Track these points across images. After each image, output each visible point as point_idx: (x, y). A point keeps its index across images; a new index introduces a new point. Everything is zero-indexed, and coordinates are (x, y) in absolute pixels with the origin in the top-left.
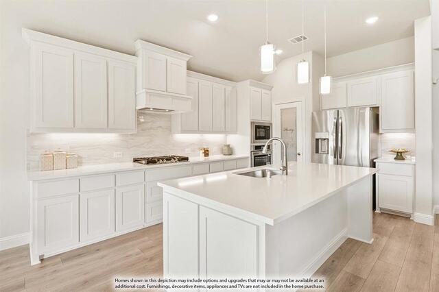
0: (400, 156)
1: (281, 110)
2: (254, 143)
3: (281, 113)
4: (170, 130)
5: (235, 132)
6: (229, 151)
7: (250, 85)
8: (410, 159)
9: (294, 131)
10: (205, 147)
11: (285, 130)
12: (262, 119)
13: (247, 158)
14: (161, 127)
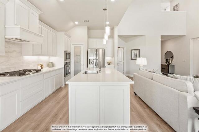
0: (109, 64)
1: (75, 47)
2: (66, 60)
3: (75, 48)
4: (21, 53)
5: (55, 56)
6: (52, 65)
7: (65, 34)
8: (112, 65)
9: (80, 56)
10: (41, 64)
11: (76, 55)
12: (68, 50)
13: (62, 68)
14: (15, 51)
